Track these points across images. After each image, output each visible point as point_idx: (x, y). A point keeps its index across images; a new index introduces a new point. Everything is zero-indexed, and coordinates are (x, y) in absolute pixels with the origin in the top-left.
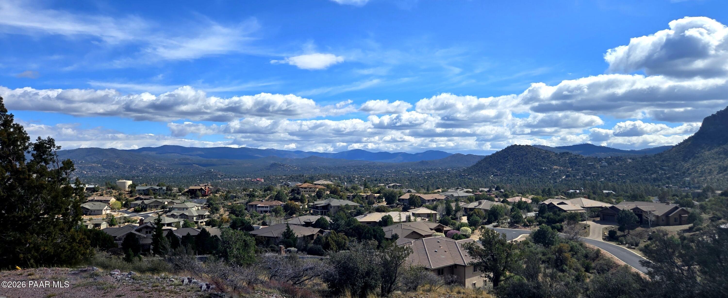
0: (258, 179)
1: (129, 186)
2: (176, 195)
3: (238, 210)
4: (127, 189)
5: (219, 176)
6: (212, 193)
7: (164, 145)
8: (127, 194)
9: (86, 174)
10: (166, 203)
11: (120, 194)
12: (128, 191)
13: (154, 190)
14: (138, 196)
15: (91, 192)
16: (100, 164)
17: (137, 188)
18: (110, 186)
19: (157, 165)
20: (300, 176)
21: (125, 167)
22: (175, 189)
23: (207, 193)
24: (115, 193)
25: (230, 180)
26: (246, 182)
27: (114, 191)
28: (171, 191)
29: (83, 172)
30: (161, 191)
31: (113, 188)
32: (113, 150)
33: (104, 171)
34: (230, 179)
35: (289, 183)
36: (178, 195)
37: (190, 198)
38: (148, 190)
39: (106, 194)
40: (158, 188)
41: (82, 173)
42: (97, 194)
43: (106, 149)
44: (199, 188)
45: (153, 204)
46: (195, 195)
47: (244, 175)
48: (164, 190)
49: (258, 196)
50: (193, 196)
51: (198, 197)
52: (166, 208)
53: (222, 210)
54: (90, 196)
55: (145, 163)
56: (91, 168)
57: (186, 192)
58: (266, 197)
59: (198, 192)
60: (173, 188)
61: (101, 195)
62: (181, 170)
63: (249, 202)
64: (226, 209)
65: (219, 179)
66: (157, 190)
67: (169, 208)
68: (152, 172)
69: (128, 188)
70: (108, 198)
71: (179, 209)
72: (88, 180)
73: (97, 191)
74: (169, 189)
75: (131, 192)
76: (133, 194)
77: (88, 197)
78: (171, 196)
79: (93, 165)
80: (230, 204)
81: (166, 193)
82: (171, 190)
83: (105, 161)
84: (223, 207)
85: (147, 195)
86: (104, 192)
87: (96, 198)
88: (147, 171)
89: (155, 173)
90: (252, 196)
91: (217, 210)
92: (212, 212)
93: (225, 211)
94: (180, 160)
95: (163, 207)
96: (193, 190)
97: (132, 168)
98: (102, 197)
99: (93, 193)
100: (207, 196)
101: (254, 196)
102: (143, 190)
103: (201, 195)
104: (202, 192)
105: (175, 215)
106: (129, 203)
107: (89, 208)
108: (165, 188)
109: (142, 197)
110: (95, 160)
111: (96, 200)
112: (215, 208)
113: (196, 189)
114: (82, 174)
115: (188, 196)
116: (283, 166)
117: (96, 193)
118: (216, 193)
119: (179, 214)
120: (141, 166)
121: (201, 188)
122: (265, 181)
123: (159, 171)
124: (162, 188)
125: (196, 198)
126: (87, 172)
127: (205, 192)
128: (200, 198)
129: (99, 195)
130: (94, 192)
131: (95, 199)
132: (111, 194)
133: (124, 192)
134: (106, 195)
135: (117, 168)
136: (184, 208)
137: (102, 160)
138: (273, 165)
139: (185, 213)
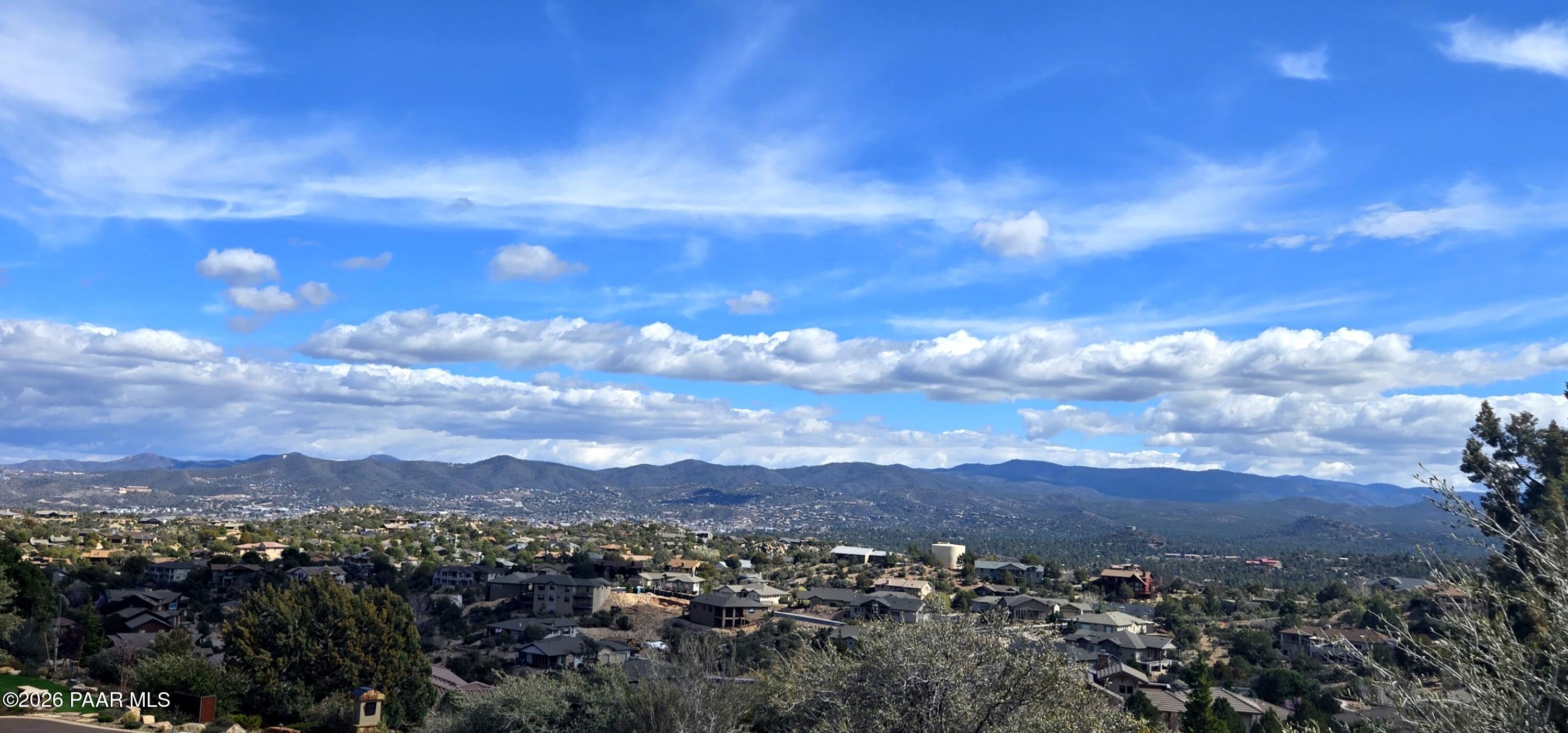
0: (1264, 560)
1: (961, 559)
2: (1070, 588)
3: (1253, 644)
4: (955, 566)
5: (1152, 546)
6: (1159, 590)
7: (1012, 460)
8: (956, 577)
9: (844, 523)
10: (1057, 608)
11: (941, 576)
12: (957, 570)
13: (1017, 571)
14: (980, 585)
15: (880, 567)
16: (874, 500)
17: (979, 564)
18: (918, 556)
19: (995, 508)
20: (1396, 559)
21: (925, 511)
22: (1066, 574)
23: (1147, 589)
24: (930, 573)
25: (1182, 556)
26: (1229, 565)
27: (927, 569)
28: (1054, 577)
29: (840, 517)
30: (1032, 576)
31: (925, 560)
32: (898, 469)
33: (881, 518)
34: (1183, 553)
35: (1396, 579)
36: (1075, 589)
37: (1105, 599)
38: (1001, 570)
39: (912, 574)
40: (1023, 567)
41: (837, 518)
42: (891, 573)
43: (885, 467)
44: (1128, 574)
45: (1027, 609)
46: (1117, 594)
47: (1219, 547)
48: (1038, 574)
49: (1304, 612)
50: (1113, 594)
51: (1126, 598)
52: (1062, 622)
53: (1204, 642)
54: (877, 575)
55: (968, 502)
56: (855, 510)
57: (1094, 582)
58: (1330, 616)
59: (1125, 586)
60: (1061, 571)
61: (901, 576)
62: (1052, 523)
63: (1284, 625)
64: (1216, 639)
65: (1152, 552)
66: (1023, 571)
67: (1069, 622)
68: (985, 526)
69: (958, 562)
70: (916, 584)
71: (1094, 626)
72: (851, 536)
73: (892, 566)
74: (1052, 572)
75: (963, 574)
76: (970, 577)
77: (873, 578)
78: (1059, 590)
79: (860, 501)
80: (1223, 626)
81: (1044, 583)
82: (1056, 575)
83: (884, 495)
84: (1207, 633)
85: (1001, 583)
86: (907, 568)
87: (893, 582)
88: (974, 522)
89: (991, 528)
90: (1287, 610)
91: (1193, 638)
92: (1180, 645)
93: (1214, 645)
94: (1049, 498)
95: (1052, 619)
96: (1111, 578)
97: (941, 514)
98: (902, 580)
99: (883, 569)
100: (1147, 597)
101: (1292, 609)
102: (992, 570)
103: (1133, 594)
104: (1134, 587)
105: (1087, 642)
106: (965, 600)
107: (888, 605)
108: (1040, 569)
109: (989, 586)
110: (863, 490)
111: (891, 587)
112: (1187, 632)
113: (1119, 578)
114: (838, 522)
115: (1100, 594)
116: (1334, 526)
117: (890, 570)
118: (1173, 593)
119: (1096, 641)
120: (961, 509)
121: (1134, 576)
122: (1285, 566)
123: (1002, 523)
124: (1034, 569)
125: (1121, 603)
126: (846, 517)
127: (1144, 586)
128: (1132, 601)
129: (896, 574)
130: (886, 567)
131: (890, 584)
132: (921, 574)
133: (949, 571)
134: (910, 577)
135: (908, 511)
136: (1106, 626)
137: (878, 491)
138: (1303, 523)
139: (1113, 640)
